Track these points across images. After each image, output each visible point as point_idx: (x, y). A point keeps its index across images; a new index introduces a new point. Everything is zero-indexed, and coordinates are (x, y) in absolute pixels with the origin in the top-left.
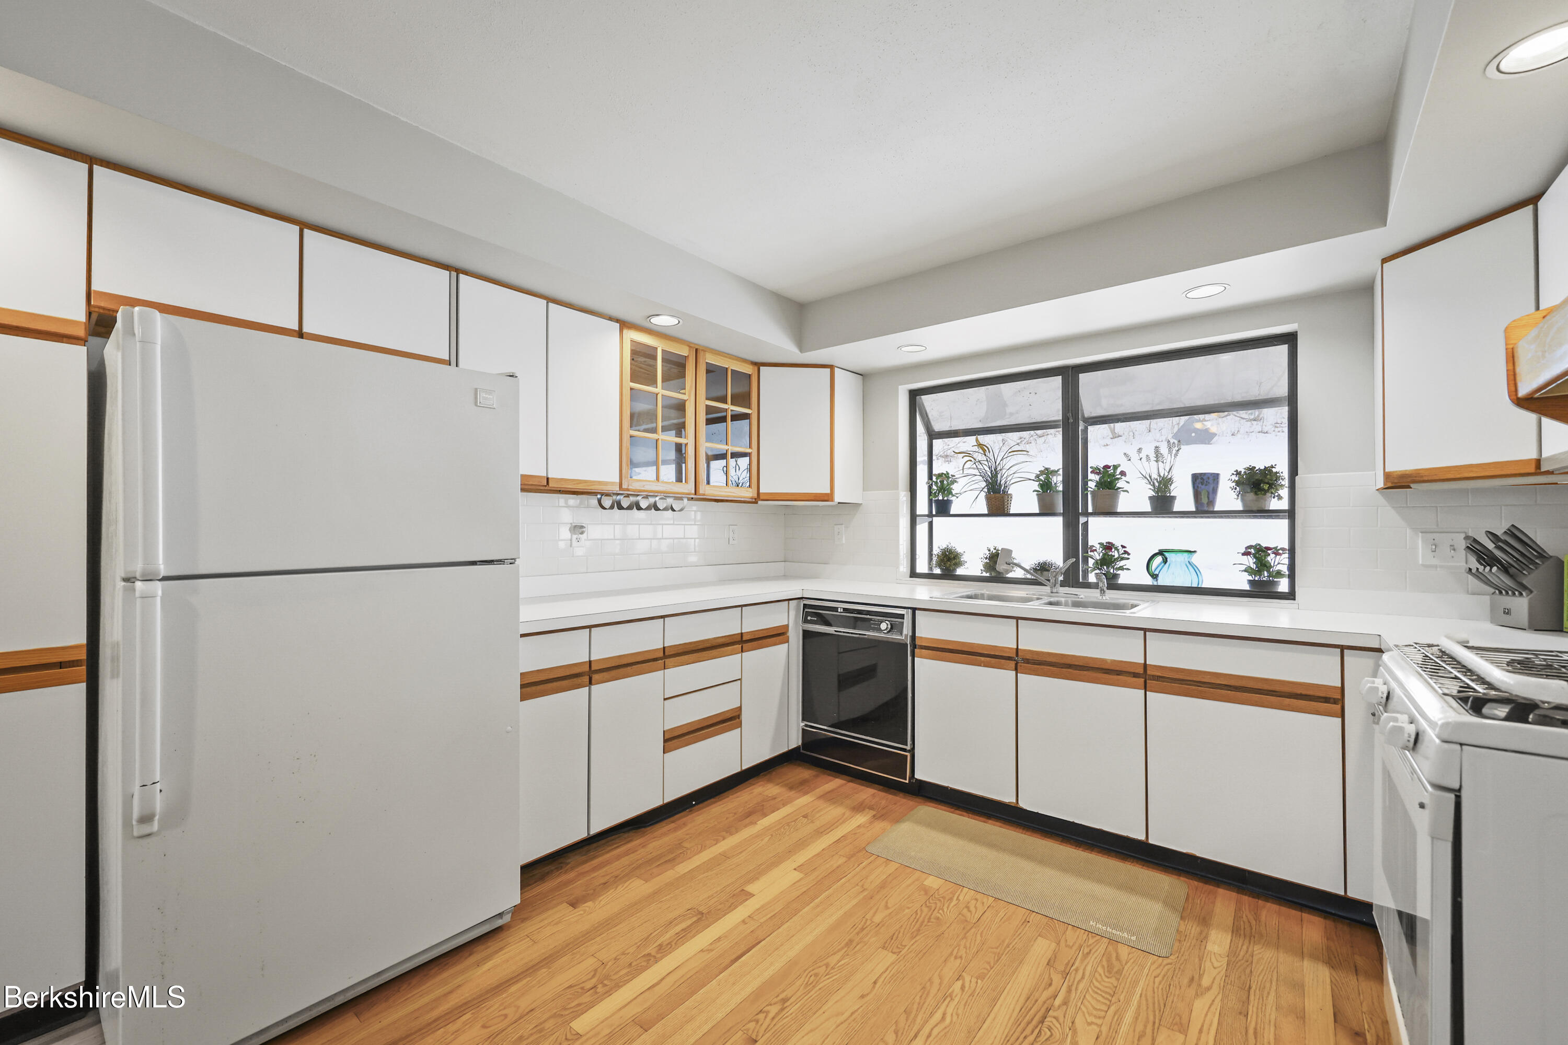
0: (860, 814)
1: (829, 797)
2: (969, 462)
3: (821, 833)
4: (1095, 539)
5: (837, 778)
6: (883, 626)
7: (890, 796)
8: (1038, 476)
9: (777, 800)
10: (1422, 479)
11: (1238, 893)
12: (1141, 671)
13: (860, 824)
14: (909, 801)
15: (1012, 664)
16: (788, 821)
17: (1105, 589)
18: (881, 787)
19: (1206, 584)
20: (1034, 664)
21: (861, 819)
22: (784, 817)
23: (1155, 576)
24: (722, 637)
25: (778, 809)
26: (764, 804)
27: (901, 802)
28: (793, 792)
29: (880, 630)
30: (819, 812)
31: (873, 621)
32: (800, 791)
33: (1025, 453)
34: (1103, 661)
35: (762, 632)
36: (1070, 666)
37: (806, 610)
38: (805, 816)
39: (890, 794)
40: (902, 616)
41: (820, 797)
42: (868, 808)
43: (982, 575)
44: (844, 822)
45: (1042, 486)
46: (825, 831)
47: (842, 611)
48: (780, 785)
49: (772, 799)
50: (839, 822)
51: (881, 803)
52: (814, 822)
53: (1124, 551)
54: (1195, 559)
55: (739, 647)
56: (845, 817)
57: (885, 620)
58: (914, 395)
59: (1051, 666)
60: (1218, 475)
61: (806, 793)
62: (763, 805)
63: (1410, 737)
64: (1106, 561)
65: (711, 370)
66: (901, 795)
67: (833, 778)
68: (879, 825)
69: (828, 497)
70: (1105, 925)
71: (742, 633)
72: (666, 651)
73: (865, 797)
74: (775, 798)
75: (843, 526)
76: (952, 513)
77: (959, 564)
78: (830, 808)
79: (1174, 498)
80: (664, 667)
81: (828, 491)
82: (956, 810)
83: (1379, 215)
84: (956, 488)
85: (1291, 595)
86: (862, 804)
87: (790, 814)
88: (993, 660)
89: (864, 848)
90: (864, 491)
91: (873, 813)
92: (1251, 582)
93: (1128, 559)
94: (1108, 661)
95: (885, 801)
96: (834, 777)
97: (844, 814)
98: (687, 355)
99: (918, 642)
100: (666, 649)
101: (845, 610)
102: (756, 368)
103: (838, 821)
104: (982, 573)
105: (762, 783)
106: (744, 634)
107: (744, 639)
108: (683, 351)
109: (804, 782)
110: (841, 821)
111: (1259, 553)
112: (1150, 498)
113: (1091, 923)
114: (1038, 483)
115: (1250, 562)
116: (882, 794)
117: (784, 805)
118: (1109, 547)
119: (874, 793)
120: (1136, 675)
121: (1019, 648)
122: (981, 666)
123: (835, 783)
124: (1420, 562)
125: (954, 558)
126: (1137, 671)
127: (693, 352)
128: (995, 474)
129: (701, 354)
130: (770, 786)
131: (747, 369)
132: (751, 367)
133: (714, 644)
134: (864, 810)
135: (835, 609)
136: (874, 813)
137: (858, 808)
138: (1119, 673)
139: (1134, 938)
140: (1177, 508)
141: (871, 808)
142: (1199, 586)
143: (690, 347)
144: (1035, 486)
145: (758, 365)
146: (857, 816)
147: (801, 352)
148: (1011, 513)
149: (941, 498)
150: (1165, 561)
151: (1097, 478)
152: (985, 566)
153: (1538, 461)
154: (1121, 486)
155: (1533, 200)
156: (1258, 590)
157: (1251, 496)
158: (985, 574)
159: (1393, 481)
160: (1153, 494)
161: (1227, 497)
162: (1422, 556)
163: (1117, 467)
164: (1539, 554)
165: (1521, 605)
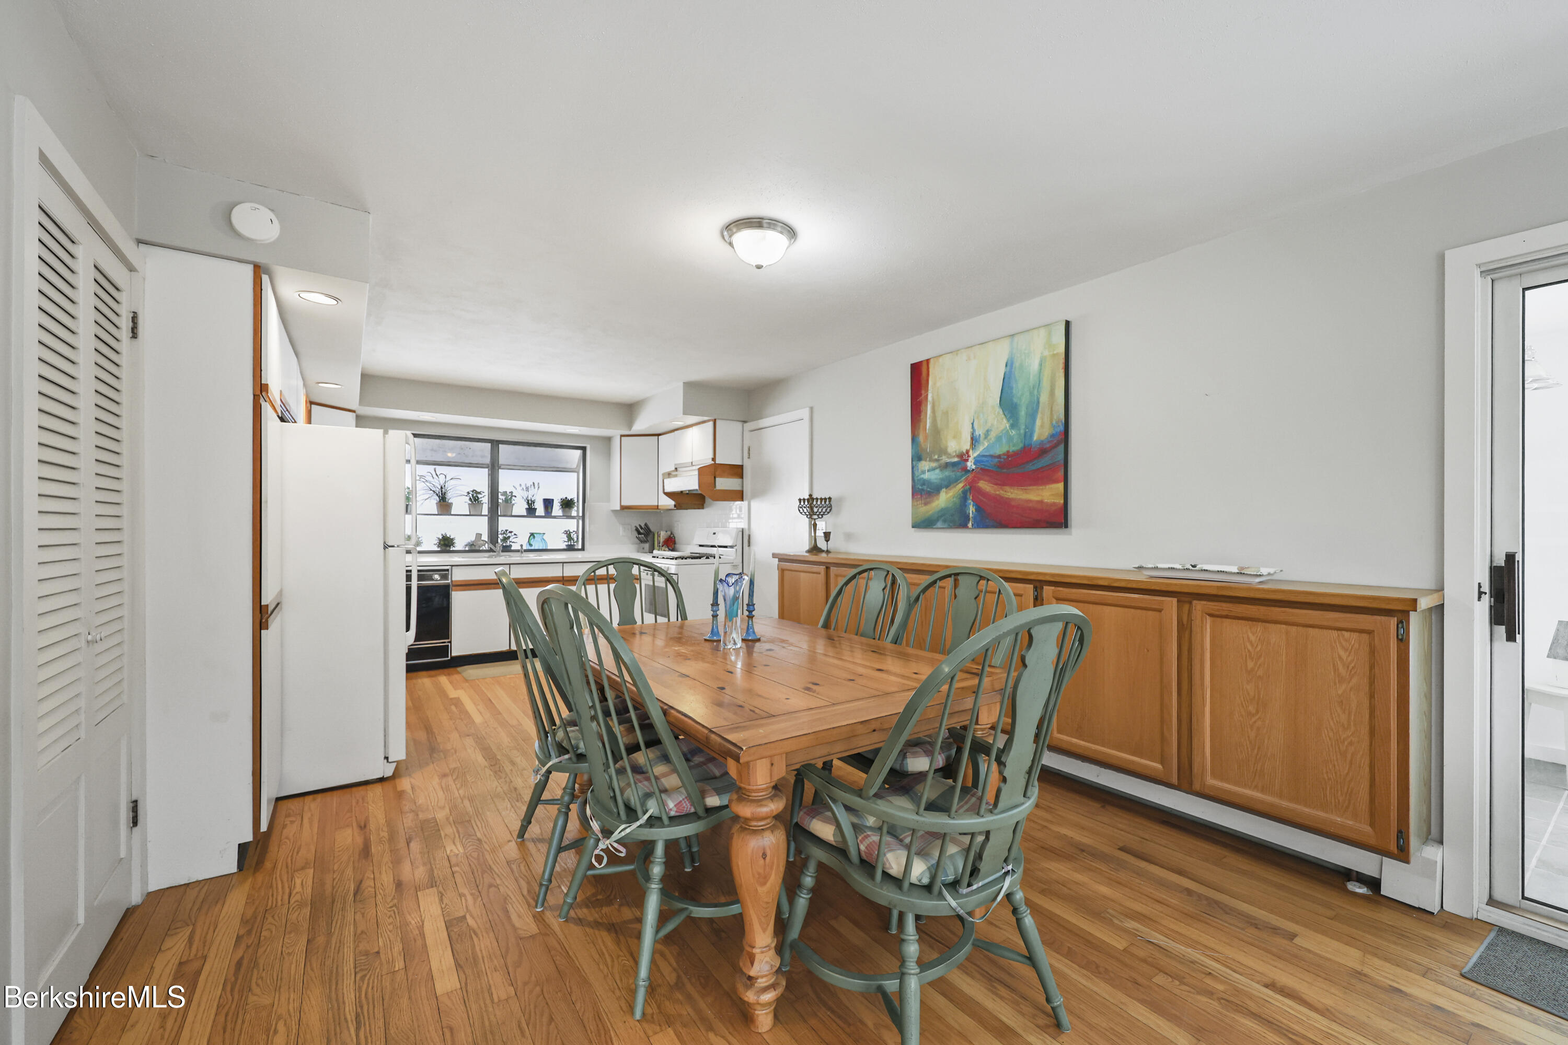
4: (501, 528)
6: (436, 577)
8: (470, 493)
10: (632, 508)
12: (561, 579)
19: (549, 548)
23: (531, 545)
29: (434, 579)
34: (547, 577)
36: (532, 582)
45: (471, 499)
53: (515, 534)
57: (436, 574)
60: (553, 500)
64: (505, 539)
79: (536, 509)
83: (631, 424)
85: (583, 549)
89: (466, 679)
92: (567, 545)
93: (517, 538)
94: (549, 577)
99: (454, 583)
111: (568, 534)
112: (526, 509)
114: (468, 497)
115: (565, 537)
118: (507, 532)
120: (559, 581)
122: (490, 589)
124: (621, 535)
128: (443, 492)
140: (537, 514)
142: (547, 548)
144: (467, 499)
148: (452, 513)
150: (534, 537)
151: (503, 498)
152: (439, 545)
153: (658, 506)
154: (513, 502)
155: (658, 435)
156: (570, 548)
157: (567, 509)
158: (439, 549)
159: (623, 508)
160: (527, 507)
161: (557, 510)
162: (621, 533)
163: (511, 492)
164: (650, 531)
165: (647, 546)
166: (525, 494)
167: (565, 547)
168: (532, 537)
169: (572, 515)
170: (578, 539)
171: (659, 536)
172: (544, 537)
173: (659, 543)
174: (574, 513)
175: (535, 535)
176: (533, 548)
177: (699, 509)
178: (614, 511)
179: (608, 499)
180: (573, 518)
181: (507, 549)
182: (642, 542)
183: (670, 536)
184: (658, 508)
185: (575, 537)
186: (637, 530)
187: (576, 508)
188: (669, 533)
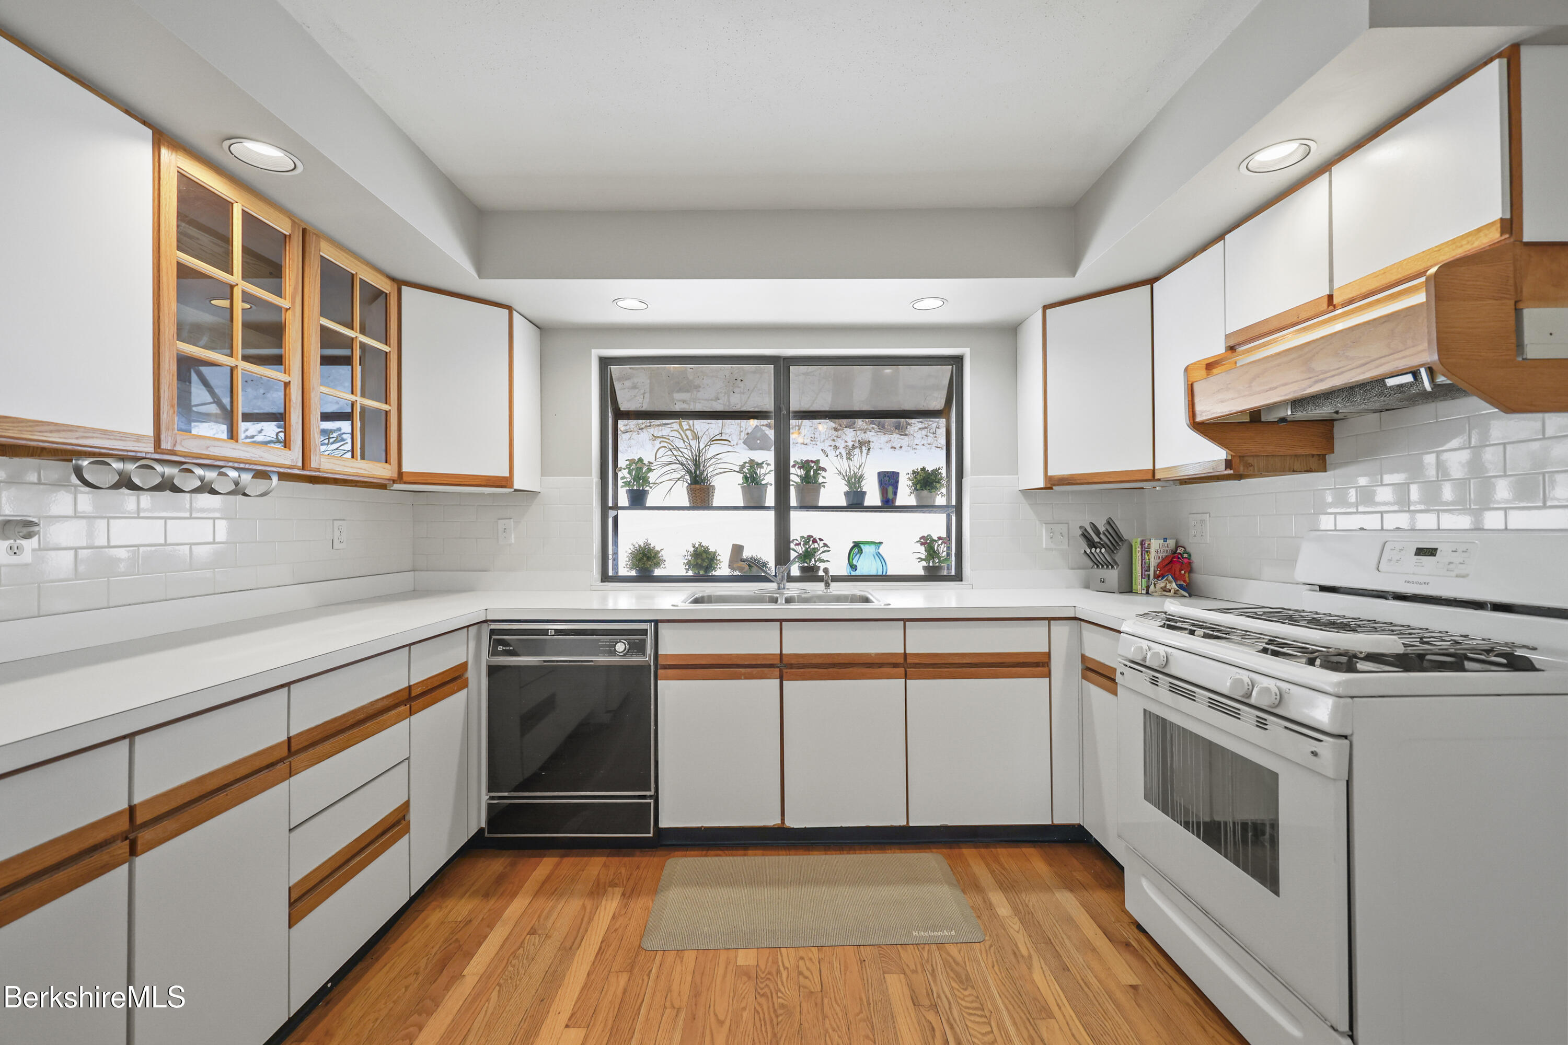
0: (605, 898)
1: (548, 889)
2: (663, 449)
3: (570, 948)
5: (544, 856)
6: (620, 647)
7: (626, 859)
8: (743, 467)
9: (476, 922)
10: (1075, 482)
11: (975, 848)
12: (902, 661)
13: (614, 914)
14: (652, 858)
15: (776, 672)
16: (512, 950)
17: (830, 581)
18: (608, 851)
20: (799, 668)
21: (610, 905)
22: (502, 946)
23: (853, 567)
24: (384, 698)
25: (486, 937)
26: (456, 937)
27: (644, 862)
28: (492, 902)
29: (613, 652)
30: (547, 918)
31: (602, 642)
32: (502, 894)
33: (726, 442)
34: (868, 655)
35: (436, 678)
36: (834, 665)
37: (494, 637)
38: (533, 932)
39: (624, 856)
40: (645, 632)
41: (537, 894)
42: (609, 886)
43: (687, 574)
44: (591, 920)
45: (746, 478)
46: (574, 943)
47: (553, 634)
48: (467, 895)
49: (466, 924)
50: (584, 922)
51: (620, 873)
52: (550, 937)
53: (824, 544)
54: (882, 550)
55: (403, 709)
56: (588, 911)
57: (620, 639)
58: (605, 362)
59: (816, 667)
60: (898, 473)
61: (514, 895)
62: (457, 939)
63: (1276, 695)
64: (808, 555)
65: (330, 272)
66: (638, 852)
67: (538, 859)
68: (638, 905)
69: (504, 482)
70: (925, 930)
71: (410, 687)
72: (293, 744)
73: (596, 873)
74: (470, 921)
75: (512, 520)
76: (647, 505)
77: (657, 565)
78: (560, 906)
79: (865, 493)
80: (290, 773)
81: (506, 474)
82: (708, 850)
83: (1072, 267)
84: (652, 477)
85: (959, 577)
86: (598, 885)
87: (507, 939)
88: (755, 671)
89: (640, 946)
90: (542, 476)
91: (618, 891)
92: (925, 568)
93: (829, 551)
94: (873, 655)
95: (624, 868)
96: (540, 857)
97: (584, 907)
98: (288, 234)
99: (661, 661)
100: (293, 740)
101: (558, 632)
102: (396, 287)
103: (582, 920)
104: (687, 572)
105: (435, 903)
106: (412, 688)
107: (413, 695)
108: (283, 226)
109: (500, 879)
110: (586, 919)
111: (928, 543)
112: (845, 493)
113: (914, 934)
114: (742, 475)
115: (922, 549)
116: (615, 860)
117: (491, 926)
118: (809, 539)
119: (605, 863)
120: (895, 665)
121: (784, 652)
122: (741, 679)
123: (545, 866)
124: (1044, 546)
125: (654, 557)
126: (898, 662)
127: (299, 232)
128: (697, 463)
129: (311, 240)
130: (450, 903)
131: (384, 285)
132: (388, 282)
133: (371, 712)
134: (606, 891)
135: (545, 632)
136: (621, 889)
137: (598, 891)
138: (881, 665)
139: (953, 933)
140: (866, 504)
141: (613, 885)
142: (884, 574)
143: (293, 222)
144: (739, 478)
145: (400, 283)
146: (604, 902)
147: (479, 276)
148: (714, 505)
149: (635, 488)
150: (861, 551)
152: (689, 564)
153: (1154, 471)
154: (821, 480)
155: (1151, 281)
156: (933, 575)
157: (925, 493)
158: (690, 573)
159: (1052, 483)
160: (846, 489)
161: (905, 495)
162: (1045, 541)
163: (817, 462)
164: (1121, 538)
165: (1112, 575)
166: (844, 465)
167: (922, 572)
168: (856, 550)
169: (937, 503)
170: (948, 554)
171: (1145, 550)
172: (881, 551)
173: (1145, 568)
174: (940, 500)
175: (862, 546)
176: (858, 573)
177: (1310, 471)
178: (1028, 493)
179: (1013, 467)
180: (940, 508)
181: (810, 574)
182: (1097, 564)
183: (1175, 552)
184: (1153, 478)
185: (942, 549)
186: (1085, 536)
187: (944, 490)
188: (1171, 543)
